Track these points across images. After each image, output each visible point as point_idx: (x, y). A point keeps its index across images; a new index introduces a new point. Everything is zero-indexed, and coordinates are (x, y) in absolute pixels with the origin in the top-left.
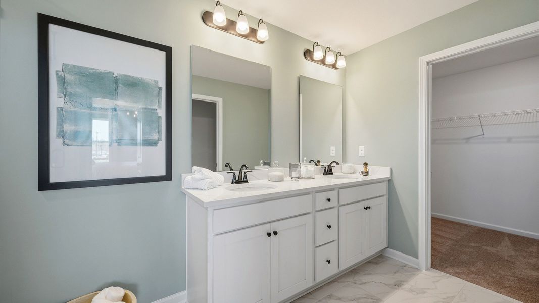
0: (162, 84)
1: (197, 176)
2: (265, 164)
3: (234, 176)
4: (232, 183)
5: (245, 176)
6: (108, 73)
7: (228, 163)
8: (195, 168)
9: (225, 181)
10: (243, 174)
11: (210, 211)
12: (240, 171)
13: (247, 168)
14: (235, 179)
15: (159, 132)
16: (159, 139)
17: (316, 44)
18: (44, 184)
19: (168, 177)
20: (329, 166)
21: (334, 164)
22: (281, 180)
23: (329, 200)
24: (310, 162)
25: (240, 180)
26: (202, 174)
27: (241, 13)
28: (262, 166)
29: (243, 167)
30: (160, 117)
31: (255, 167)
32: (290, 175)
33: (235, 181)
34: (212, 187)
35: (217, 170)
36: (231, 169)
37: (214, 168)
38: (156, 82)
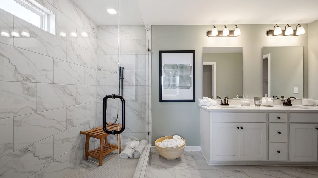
0: (192, 65)
1: (205, 100)
2: (239, 97)
3: (222, 102)
4: (221, 105)
5: (227, 102)
6: (175, 64)
7: (218, 96)
8: (204, 97)
9: (217, 104)
10: (226, 101)
11: (211, 113)
12: (225, 100)
13: (228, 98)
14: (222, 103)
15: (191, 83)
16: (191, 86)
17: (276, 26)
18: (161, 100)
19: (194, 100)
20: (287, 100)
21: (293, 99)
22: (248, 105)
23: (279, 118)
24: (274, 97)
25: (225, 104)
26: (207, 100)
27: (225, 27)
28: (238, 98)
29: (226, 98)
30: (191, 78)
31: (234, 99)
32: (255, 104)
33: (222, 104)
34: (211, 105)
35: (213, 98)
36: (220, 99)
37: (212, 98)
38: (190, 65)
